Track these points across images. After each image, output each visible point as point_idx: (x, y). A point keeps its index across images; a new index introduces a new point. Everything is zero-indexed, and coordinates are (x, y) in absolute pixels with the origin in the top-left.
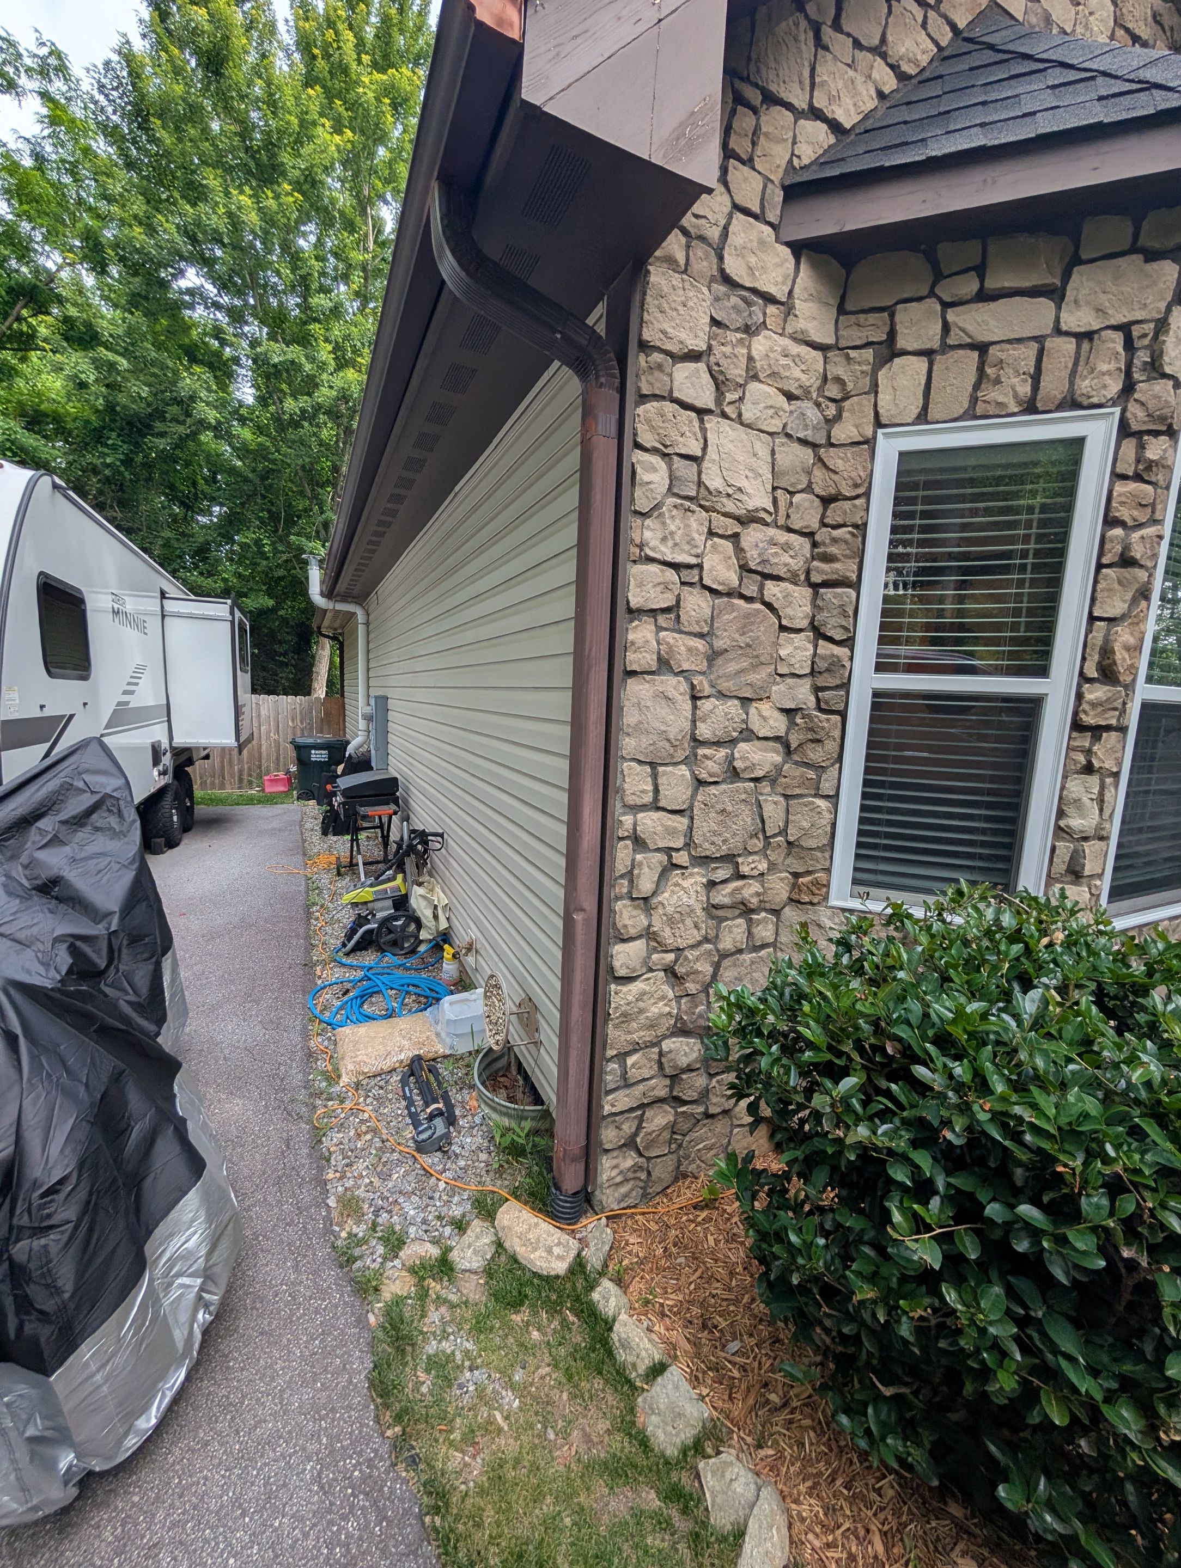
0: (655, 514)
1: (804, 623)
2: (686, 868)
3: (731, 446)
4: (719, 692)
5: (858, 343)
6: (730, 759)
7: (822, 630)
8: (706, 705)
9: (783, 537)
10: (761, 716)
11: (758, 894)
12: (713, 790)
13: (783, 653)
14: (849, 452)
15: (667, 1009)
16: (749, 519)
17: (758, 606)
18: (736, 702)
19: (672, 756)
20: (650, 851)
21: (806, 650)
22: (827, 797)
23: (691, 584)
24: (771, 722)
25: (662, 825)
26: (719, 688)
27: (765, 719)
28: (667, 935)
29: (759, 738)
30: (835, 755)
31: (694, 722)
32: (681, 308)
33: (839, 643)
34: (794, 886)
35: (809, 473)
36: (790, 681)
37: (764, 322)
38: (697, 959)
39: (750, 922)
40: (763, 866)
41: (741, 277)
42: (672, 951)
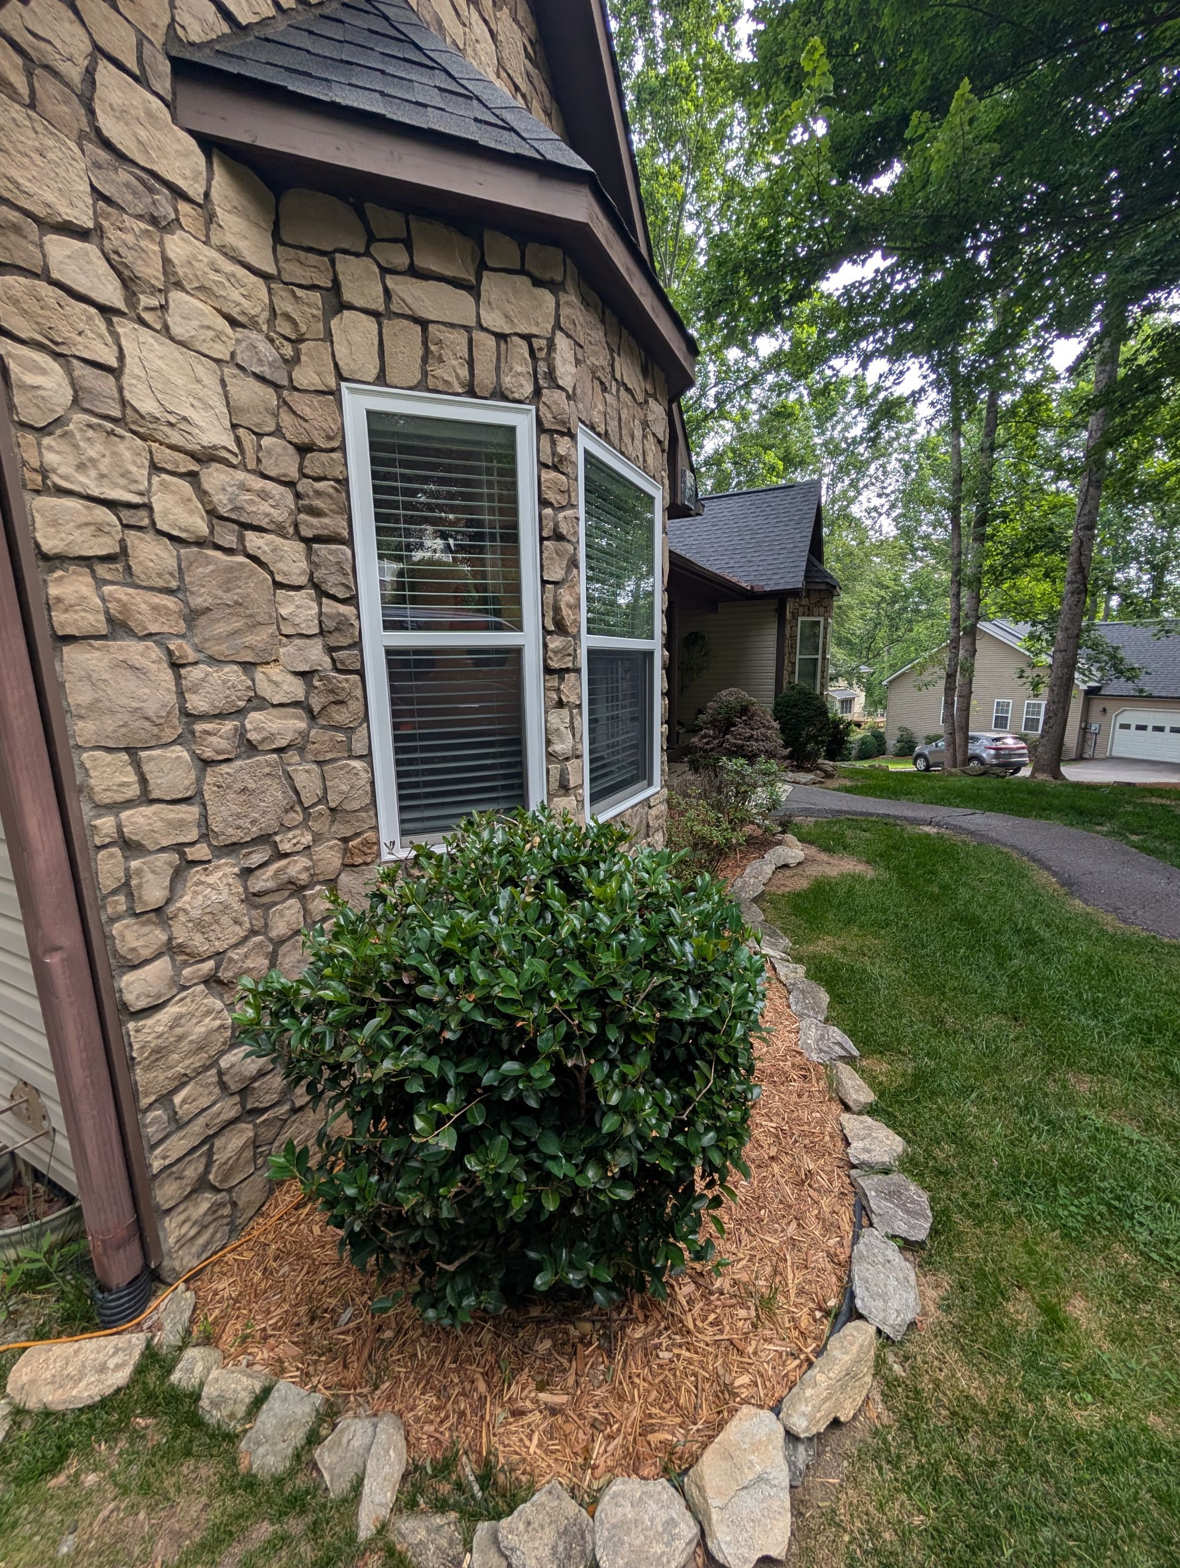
0: (59, 432)
1: (303, 580)
2: (209, 862)
3: (160, 363)
4: (210, 657)
5: (303, 282)
6: (241, 733)
7: (324, 587)
8: (194, 674)
9: (258, 483)
10: (271, 681)
11: (307, 869)
12: (225, 768)
13: (284, 612)
14: (316, 399)
15: (218, 1022)
16: (207, 457)
17: (241, 559)
18: (235, 667)
19: (158, 737)
20: (151, 853)
21: (310, 608)
22: (360, 757)
23: (140, 528)
24: (285, 687)
25: (162, 820)
26: (209, 652)
27: (276, 684)
28: (199, 943)
29: (274, 706)
30: (362, 715)
31: (181, 694)
32: (35, 156)
33: (343, 601)
34: (346, 851)
35: (276, 415)
36: (298, 641)
37: (178, 220)
38: (246, 956)
39: (303, 900)
40: (307, 839)
41: (127, 147)
42: (209, 958)
